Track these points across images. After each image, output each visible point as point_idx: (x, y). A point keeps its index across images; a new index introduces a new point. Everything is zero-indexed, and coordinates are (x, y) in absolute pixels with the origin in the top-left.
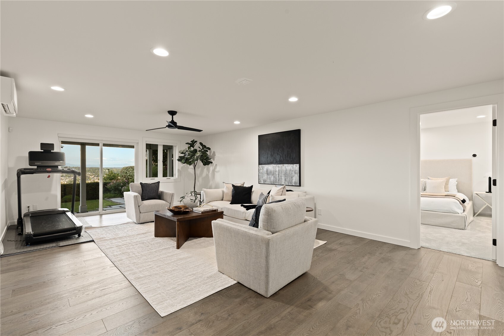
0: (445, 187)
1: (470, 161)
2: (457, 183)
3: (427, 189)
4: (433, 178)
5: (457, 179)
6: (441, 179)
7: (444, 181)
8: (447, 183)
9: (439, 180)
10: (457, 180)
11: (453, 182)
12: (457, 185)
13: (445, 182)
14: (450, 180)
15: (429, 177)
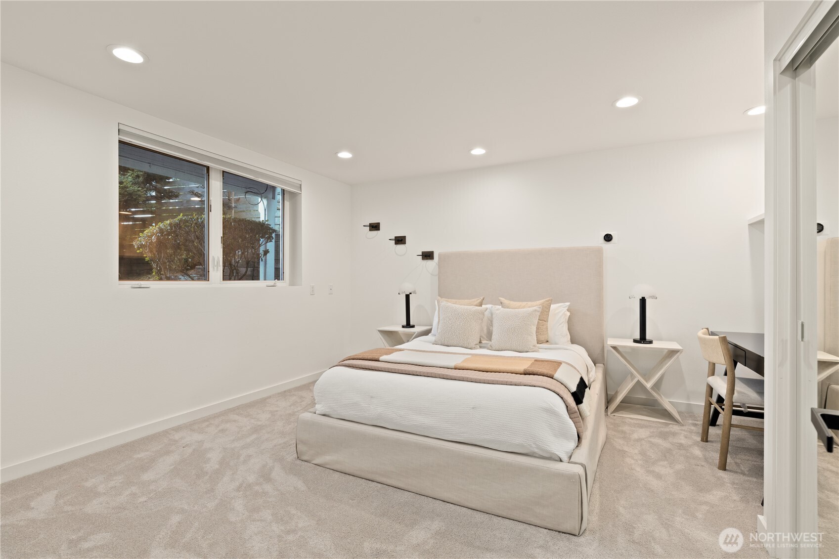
0: (537, 329)
1: (599, 252)
2: (568, 314)
3: (495, 336)
4: (512, 303)
5: (568, 304)
6: (529, 303)
7: (536, 310)
8: (544, 315)
9: (524, 307)
10: (569, 306)
11: (559, 311)
12: (570, 321)
13: (539, 314)
14: (553, 306)
15: (502, 299)
